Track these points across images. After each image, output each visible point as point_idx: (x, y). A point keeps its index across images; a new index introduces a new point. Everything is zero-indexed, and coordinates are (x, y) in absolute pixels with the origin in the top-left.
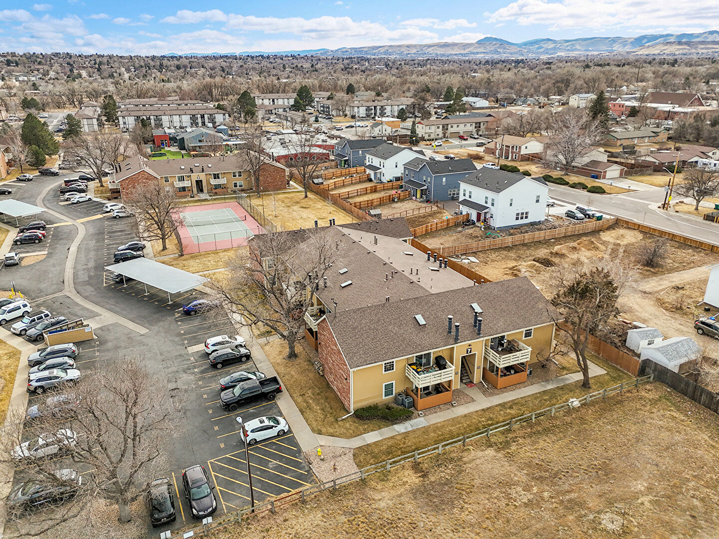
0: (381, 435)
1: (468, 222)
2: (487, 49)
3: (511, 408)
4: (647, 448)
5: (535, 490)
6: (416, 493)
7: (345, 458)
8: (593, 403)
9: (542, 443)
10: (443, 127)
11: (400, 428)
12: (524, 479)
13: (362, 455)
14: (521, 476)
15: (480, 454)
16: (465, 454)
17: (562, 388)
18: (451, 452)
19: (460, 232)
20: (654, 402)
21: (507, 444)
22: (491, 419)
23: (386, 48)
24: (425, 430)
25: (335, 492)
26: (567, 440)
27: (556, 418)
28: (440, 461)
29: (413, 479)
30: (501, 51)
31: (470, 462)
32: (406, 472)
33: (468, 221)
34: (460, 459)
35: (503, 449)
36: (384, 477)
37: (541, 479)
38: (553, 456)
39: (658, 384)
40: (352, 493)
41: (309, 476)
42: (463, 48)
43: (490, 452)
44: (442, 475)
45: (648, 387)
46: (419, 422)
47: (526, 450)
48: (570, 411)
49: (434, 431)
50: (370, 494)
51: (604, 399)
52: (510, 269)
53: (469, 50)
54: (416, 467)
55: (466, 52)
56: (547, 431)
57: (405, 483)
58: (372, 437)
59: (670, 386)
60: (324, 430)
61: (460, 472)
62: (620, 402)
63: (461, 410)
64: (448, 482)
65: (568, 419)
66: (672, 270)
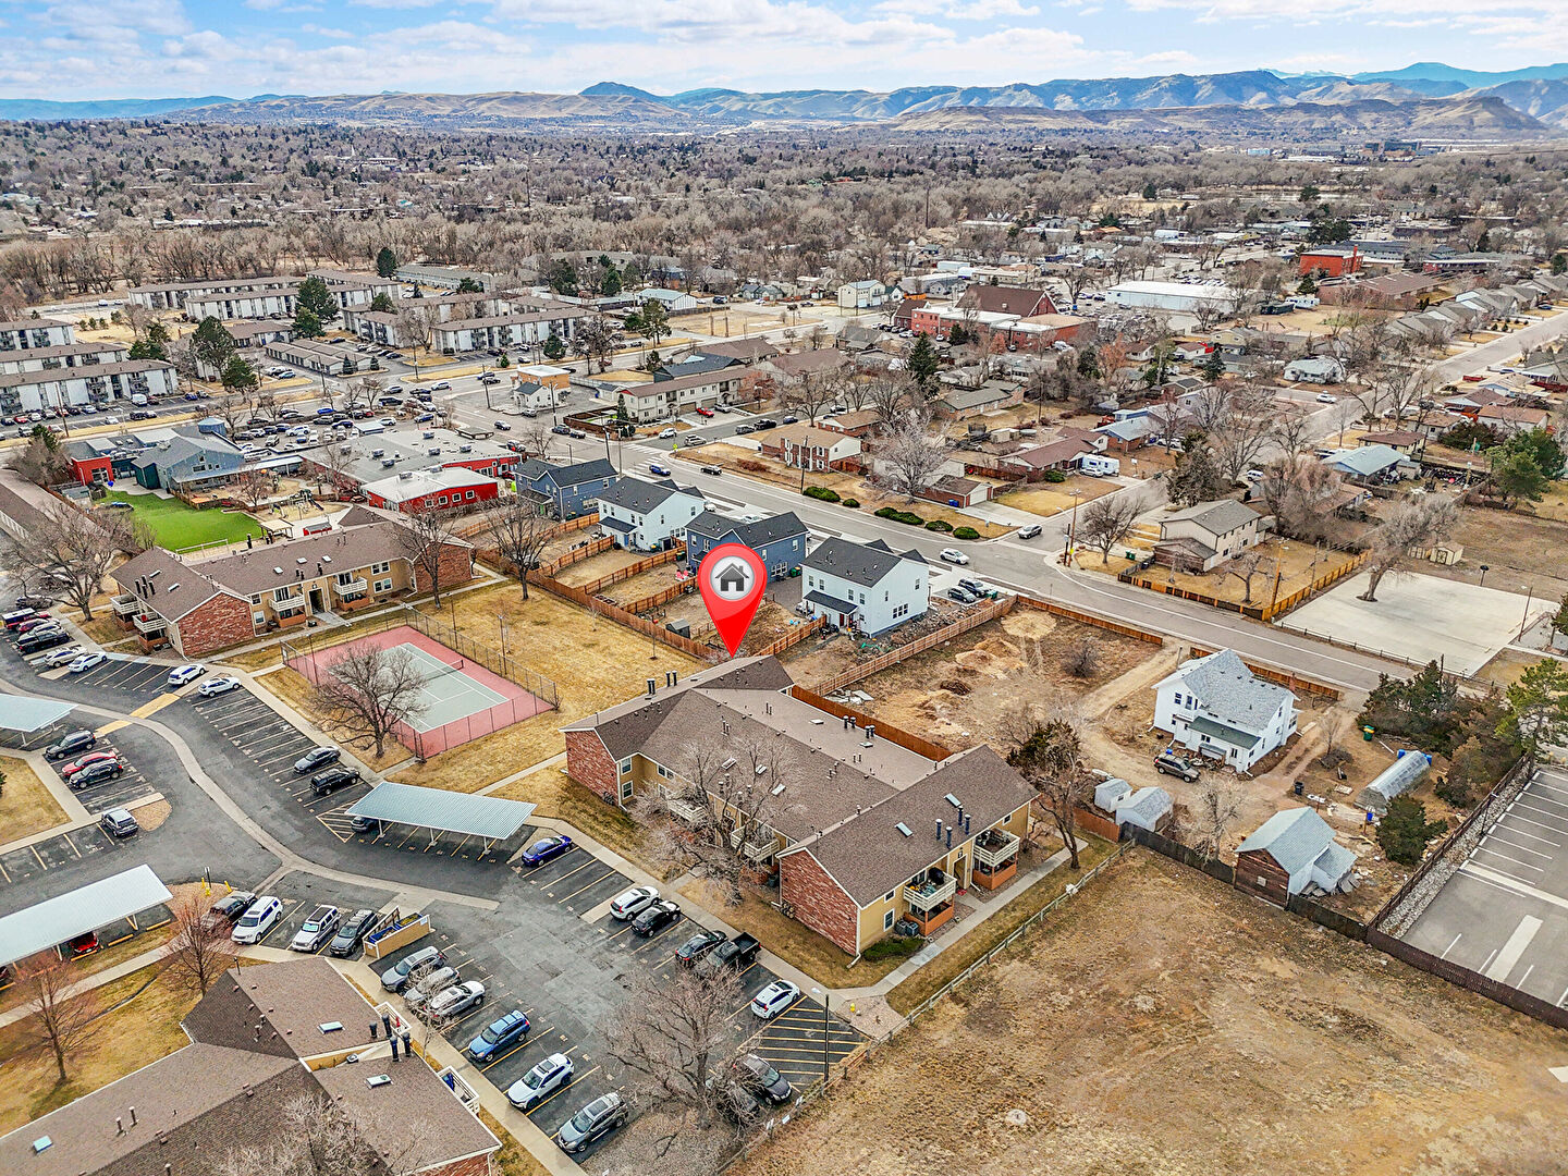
0: (903, 973)
1: (827, 629)
2: (608, 109)
3: (1014, 910)
4: (1151, 923)
5: (1071, 991)
6: (969, 1023)
7: (881, 1007)
8: (1088, 885)
9: (1059, 943)
10: (668, 395)
11: (919, 960)
12: (1058, 982)
13: (895, 998)
14: (1054, 981)
15: (1008, 968)
16: (994, 972)
17: (1053, 875)
18: (979, 975)
19: (823, 647)
20: (1142, 870)
21: (1027, 953)
22: (1001, 928)
23: (378, 102)
24: (944, 956)
25: (893, 1043)
26: (1078, 933)
27: (1060, 911)
28: (975, 985)
29: (958, 1011)
30: (638, 114)
31: (1003, 978)
32: (949, 1006)
33: (827, 626)
34: (991, 979)
35: (1026, 957)
36: (930, 1016)
37: (1072, 979)
38: (1074, 953)
39: (1140, 847)
40: (909, 1040)
41: (856, 1036)
42: (556, 105)
43: (1015, 963)
44: (983, 999)
45: (1132, 853)
46: (932, 950)
47: (1047, 953)
48: (1071, 899)
49: (953, 956)
50: (927, 1035)
51: (1097, 877)
52: (920, 707)
53: (571, 110)
54: (954, 997)
55: (564, 114)
56: (1058, 928)
57: (953, 1018)
58: (896, 978)
59: (1152, 849)
60: (839, 983)
61: (998, 992)
62: (1112, 878)
63: (967, 925)
64: (992, 1005)
65: (1072, 909)
66: (1107, 678)
